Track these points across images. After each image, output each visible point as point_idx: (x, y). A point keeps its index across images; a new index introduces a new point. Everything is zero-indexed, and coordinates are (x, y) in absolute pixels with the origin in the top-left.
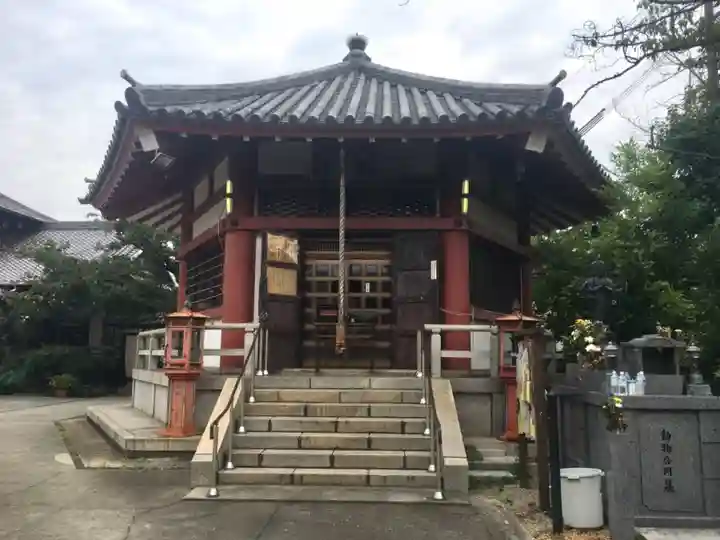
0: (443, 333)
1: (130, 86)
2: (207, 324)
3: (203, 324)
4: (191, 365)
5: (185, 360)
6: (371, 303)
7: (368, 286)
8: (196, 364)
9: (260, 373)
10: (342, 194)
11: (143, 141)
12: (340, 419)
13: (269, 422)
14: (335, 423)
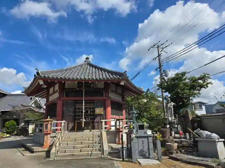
0: (105, 122)
1: (37, 71)
5: (48, 130)
6: (90, 115)
7: (89, 112)
11: (40, 82)
12: (82, 142)
13: (67, 143)
14: (82, 143)
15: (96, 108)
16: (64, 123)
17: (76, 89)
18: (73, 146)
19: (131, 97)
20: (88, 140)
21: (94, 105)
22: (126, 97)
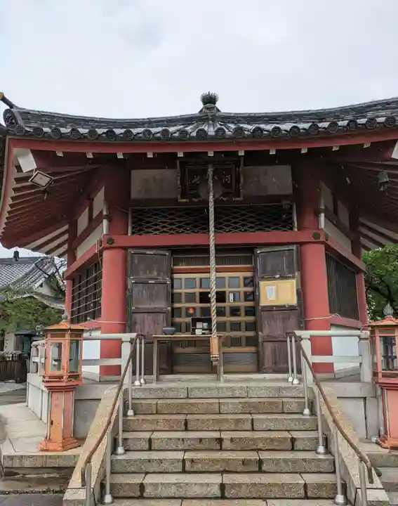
0: (312, 338)
1: (8, 108)
2: (85, 335)
3: (80, 336)
4: (70, 377)
5: (64, 372)
6: (235, 311)
7: (231, 296)
8: (75, 376)
9: (137, 383)
10: (212, 210)
11: (22, 162)
12: (225, 435)
13: (150, 440)
14: (220, 440)
15: (263, 278)
16: (132, 341)
17: (177, 199)
18: (180, 455)
19: (383, 246)
20: (249, 426)
21: (254, 270)
22: (369, 244)
